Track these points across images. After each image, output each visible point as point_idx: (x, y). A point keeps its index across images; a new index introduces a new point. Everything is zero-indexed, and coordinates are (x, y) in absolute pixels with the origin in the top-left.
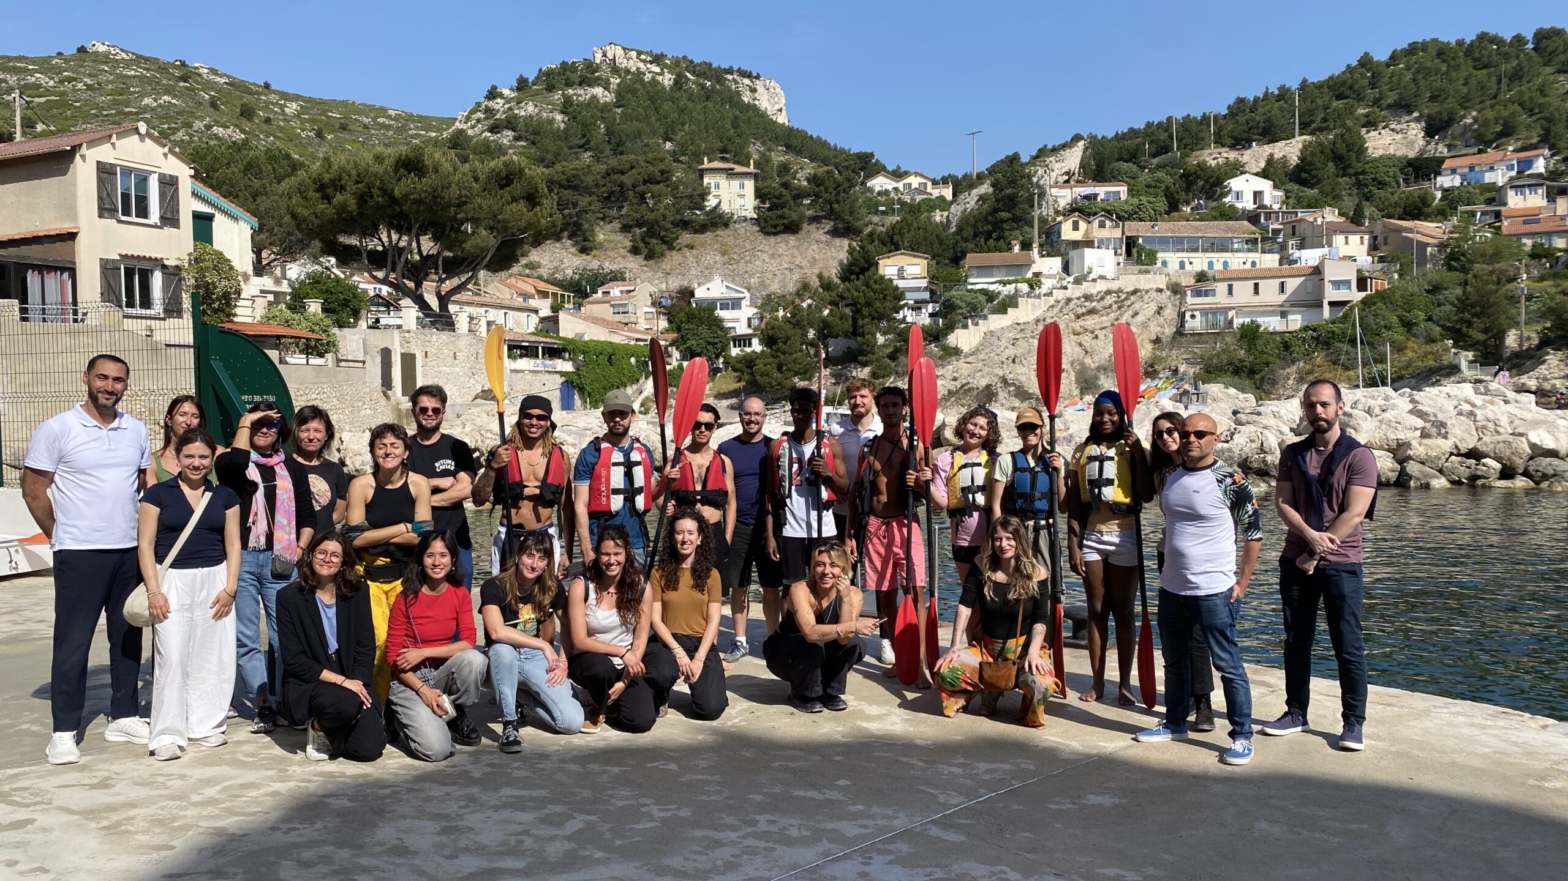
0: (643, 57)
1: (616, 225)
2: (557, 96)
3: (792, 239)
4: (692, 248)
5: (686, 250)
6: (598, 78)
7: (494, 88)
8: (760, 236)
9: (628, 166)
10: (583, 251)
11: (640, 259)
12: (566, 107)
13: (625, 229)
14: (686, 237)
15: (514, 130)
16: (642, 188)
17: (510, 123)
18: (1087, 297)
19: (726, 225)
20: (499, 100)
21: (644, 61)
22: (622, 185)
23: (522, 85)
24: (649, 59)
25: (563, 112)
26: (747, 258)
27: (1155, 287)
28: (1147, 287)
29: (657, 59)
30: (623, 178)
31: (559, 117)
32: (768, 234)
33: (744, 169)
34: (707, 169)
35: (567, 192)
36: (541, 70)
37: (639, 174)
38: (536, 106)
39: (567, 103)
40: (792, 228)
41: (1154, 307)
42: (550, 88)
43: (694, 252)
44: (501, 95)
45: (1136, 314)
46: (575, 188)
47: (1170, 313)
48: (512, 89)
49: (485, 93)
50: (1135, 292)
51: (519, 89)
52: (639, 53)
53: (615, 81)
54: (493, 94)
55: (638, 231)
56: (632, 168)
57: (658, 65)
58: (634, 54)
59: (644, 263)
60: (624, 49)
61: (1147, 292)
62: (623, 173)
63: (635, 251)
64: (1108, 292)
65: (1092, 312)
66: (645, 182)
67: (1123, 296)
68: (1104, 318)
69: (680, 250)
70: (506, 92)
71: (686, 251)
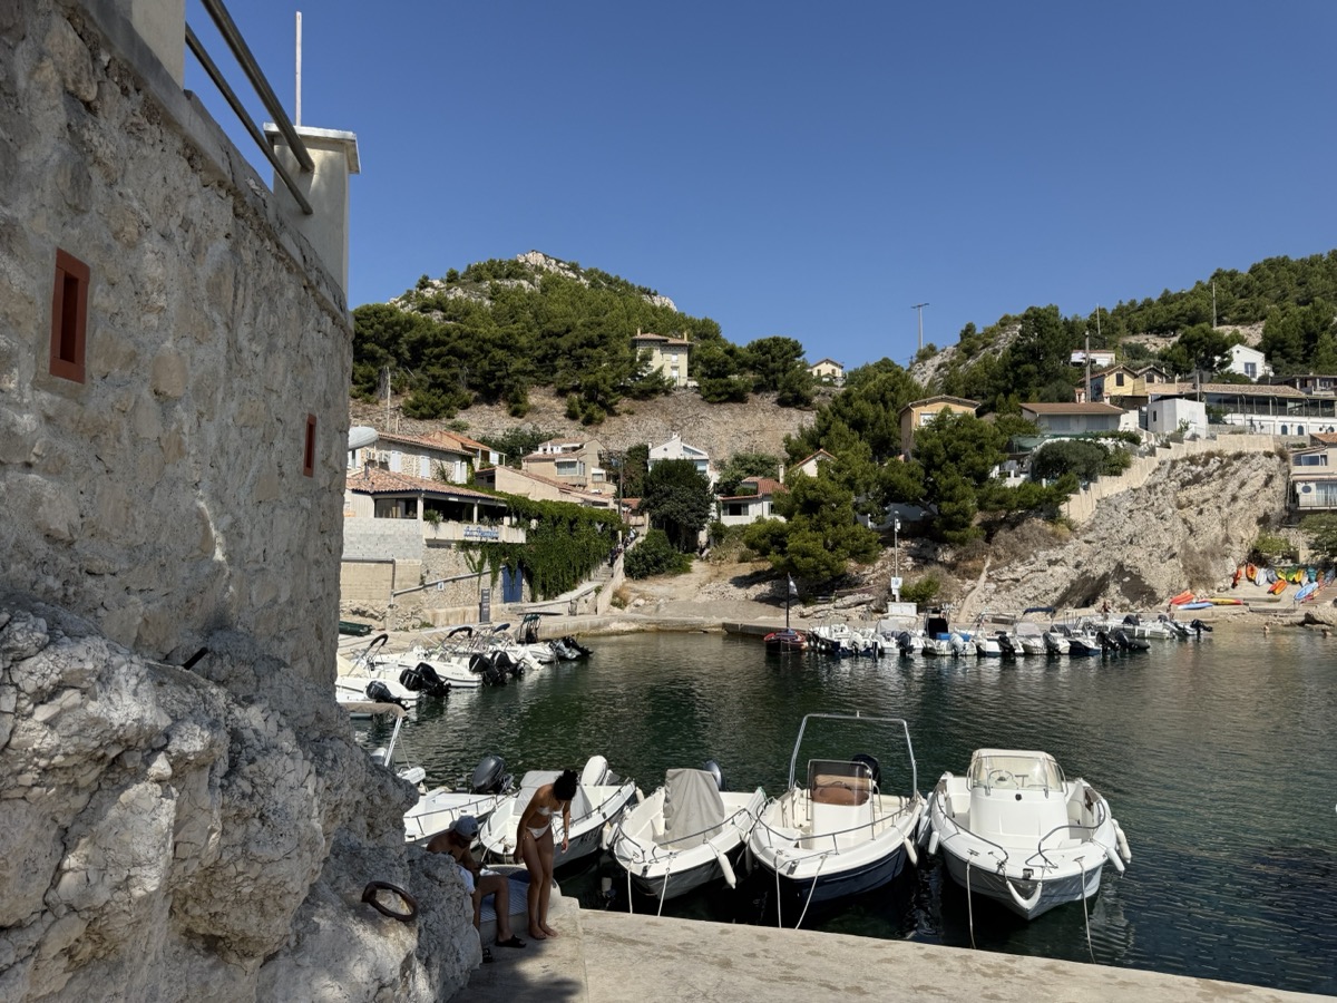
0: (561, 265)
1: (551, 388)
2: (486, 285)
3: (737, 407)
4: (632, 413)
5: (625, 415)
6: (524, 274)
7: (426, 278)
8: (704, 405)
9: (564, 329)
10: (515, 413)
11: (578, 424)
12: (495, 294)
13: (561, 393)
14: (624, 403)
15: (443, 310)
16: (579, 351)
17: (440, 305)
18: (1192, 460)
19: (667, 393)
20: (429, 289)
21: (563, 268)
22: (557, 348)
23: (452, 278)
24: (567, 266)
25: (491, 299)
26: (691, 424)
27: (1262, 450)
28: (1252, 450)
29: (574, 268)
30: (560, 341)
31: (487, 303)
32: (712, 403)
33: (679, 342)
34: (641, 340)
35: (501, 352)
36: (469, 266)
37: (577, 337)
38: (465, 292)
39: (496, 290)
40: (737, 397)
41: (1262, 475)
42: (479, 279)
43: (635, 417)
44: (432, 286)
45: (1243, 484)
46: (508, 348)
47: (1279, 484)
48: (442, 281)
49: (417, 282)
50: (1238, 456)
51: (449, 281)
52: (558, 262)
53: (539, 277)
54: (424, 284)
55: (575, 396)
56: (568, 331)
57: (575, 272)
58: (554, 262)
59: (582, 427)
60: (545, 256)
61: (1253, 456)
62: (559, 336)
63: (572, 415)
64: (1210, 455)
65: (1197, 479)
66: (582, 346)
67: (1225, 461)
68: (1206, 488)
69: (619, 415)
70: (437, 283)
71: (626, 417)
